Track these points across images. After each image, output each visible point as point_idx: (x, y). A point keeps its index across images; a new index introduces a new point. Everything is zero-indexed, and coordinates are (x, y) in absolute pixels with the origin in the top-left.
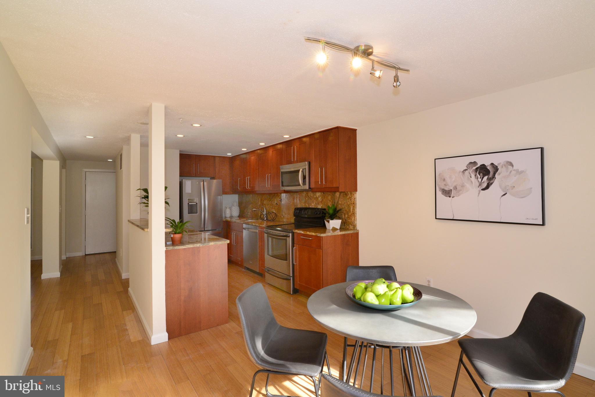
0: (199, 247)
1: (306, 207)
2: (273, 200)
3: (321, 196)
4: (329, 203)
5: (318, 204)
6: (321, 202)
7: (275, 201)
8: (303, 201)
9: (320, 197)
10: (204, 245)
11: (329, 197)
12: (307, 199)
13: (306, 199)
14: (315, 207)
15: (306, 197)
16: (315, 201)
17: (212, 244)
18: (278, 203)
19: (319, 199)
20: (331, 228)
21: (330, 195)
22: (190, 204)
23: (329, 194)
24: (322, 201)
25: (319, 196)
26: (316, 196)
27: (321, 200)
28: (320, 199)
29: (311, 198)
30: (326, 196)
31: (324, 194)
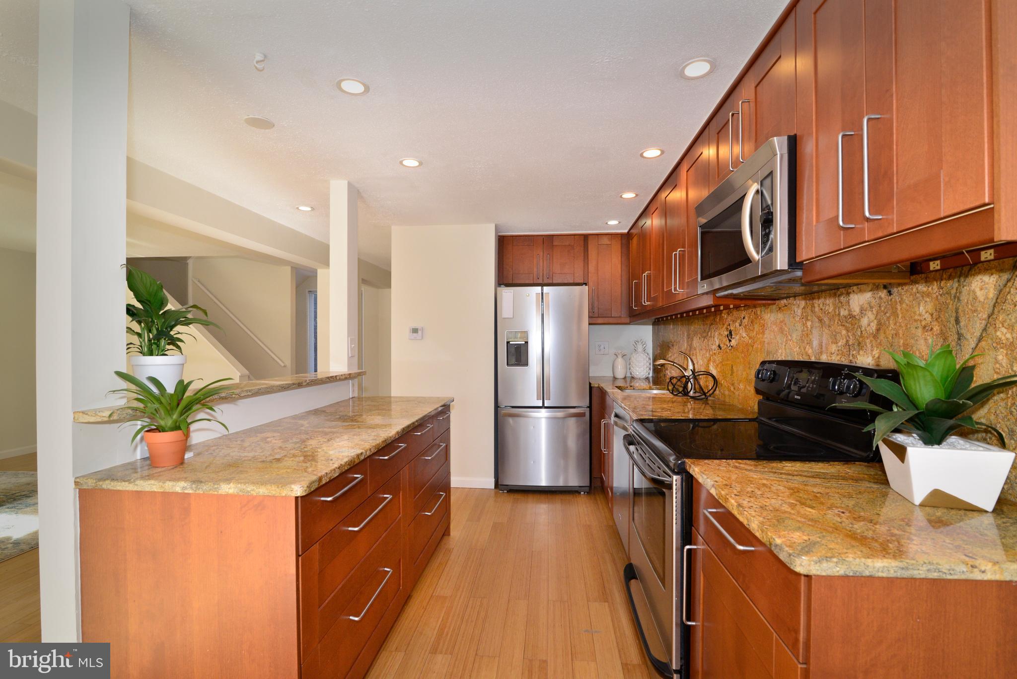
0: (185, 496)
1: (806, 359)
2: (711, 337)
3: (871, 307)
4: (922, 342)
5: (860, 345)
6: (875, 336)
7: (716, 339)
8: (794, 336)
9: (869, 314)
10: (201, 492)
11: (924, 309)
12: (809, 324)
13: (804, 325)
14: (845, 361)
15: (807, 317)
16: (844, 332)
17: (231, 491)
18: (721, 346)
19: (864, 322)
20: (918, 499)
21: (928, 295)
22: (511, 343)
23: (925, 289)
24: (878, 330)
25: (862, 310)
26: (850, 311)
27: (874, 326)
28: (868, 322)
29: (826, 319)
30: (901, 302)
31: (890, 293)
